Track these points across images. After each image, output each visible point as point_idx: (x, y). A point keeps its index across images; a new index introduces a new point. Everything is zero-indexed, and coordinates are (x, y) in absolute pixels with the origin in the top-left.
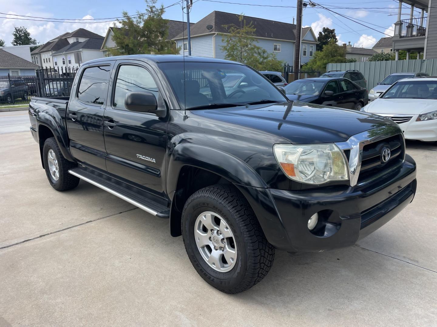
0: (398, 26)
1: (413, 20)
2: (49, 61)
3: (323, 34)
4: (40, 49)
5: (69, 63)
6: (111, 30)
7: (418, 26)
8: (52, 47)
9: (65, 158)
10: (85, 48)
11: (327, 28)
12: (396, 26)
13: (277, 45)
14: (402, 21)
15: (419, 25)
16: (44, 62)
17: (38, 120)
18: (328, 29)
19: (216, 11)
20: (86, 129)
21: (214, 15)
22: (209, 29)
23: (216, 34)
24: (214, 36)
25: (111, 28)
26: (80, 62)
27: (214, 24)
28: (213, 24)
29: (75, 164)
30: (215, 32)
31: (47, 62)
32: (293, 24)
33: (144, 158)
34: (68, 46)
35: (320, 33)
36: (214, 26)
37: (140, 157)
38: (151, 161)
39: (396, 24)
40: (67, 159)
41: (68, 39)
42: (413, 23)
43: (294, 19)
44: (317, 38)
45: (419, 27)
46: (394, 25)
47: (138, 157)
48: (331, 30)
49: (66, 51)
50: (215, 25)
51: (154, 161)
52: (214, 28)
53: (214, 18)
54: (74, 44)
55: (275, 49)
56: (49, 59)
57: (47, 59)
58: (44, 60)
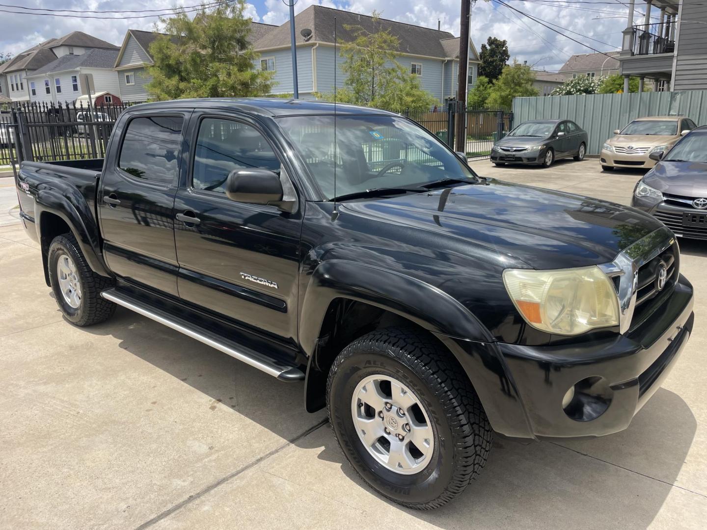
0: (629, 36)
1: (650, 26)
2: (22, 89)
3: (488, 47)
4: (5, 68)
5: (58, 92)
6: (132, 35)
7: (655, 36)
8: (27, 63)
9: (94, 271)
10: (86, 66)
11: (495, 38)
12: (626, 36)
13: (416, 65)
14: (635, 27)
15: (657, 34)
16: (13, 90)
17: (37, 201)
18: (495, 40)
19: (315, 6)
20: (142, 223)
21: (312, 12)
22: (305, 36)
23: (317, 45)
24: (315, 47)
25: (131, 31)
26: (92, 92)
27: (313, 27)
28: (311, 27)
29: (112, 282)
30: (316, 40)
31: (18, 89)
32: (437, 29)
33: (254, 279)
34: (55, 63)
35: (484, 47)
36: (313, 31)
37: (247, 278)
38: (270, 285)
39: (625, 33)
40: (97, 272)
41: (54, 50)
42: (650, 32)
43: (439, 22)
44: (479, 54)
45: (656, 38)
46: (623, 34)
47: (243, 277)
48: (501, 42)
49: (52, 70)
50: (315, 29)
51: (274, 286)
52: (313, 34)
53: (312, 16)
54: (65, 59)
55: (414, 71)
56: (21, 84)
57: (17, 84)
58: (12, 85)
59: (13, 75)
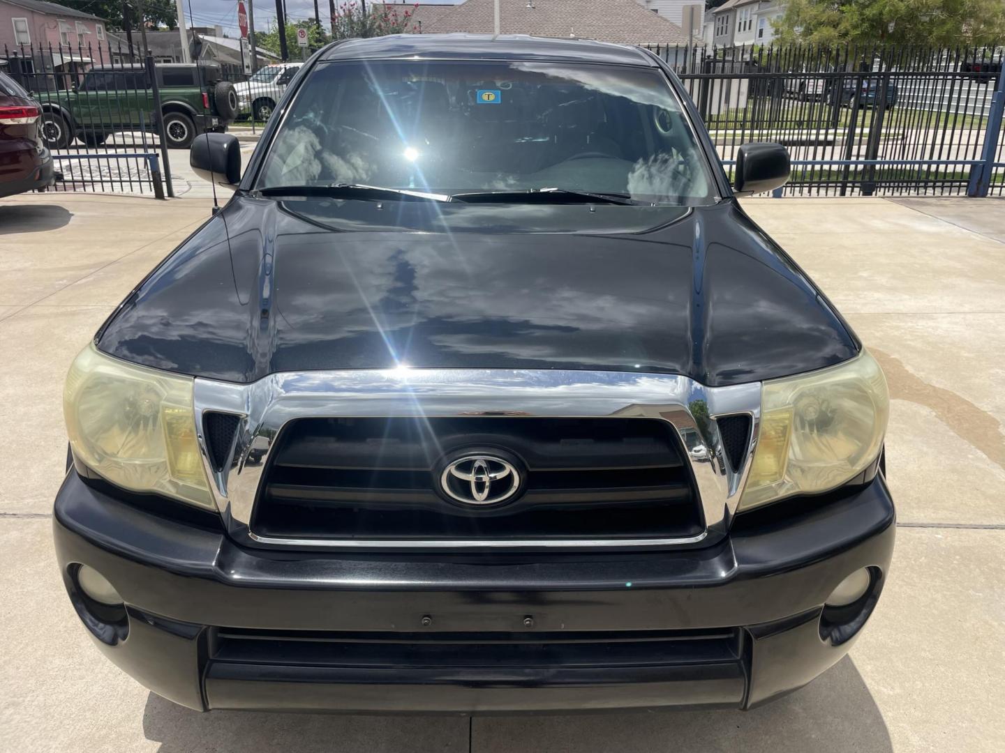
2: (750, 28)
16: (739, 30)
31: (744, 29)
56: (750, 21)
57: (745, 22)
58: (740, 23)
59: (744, 9)
